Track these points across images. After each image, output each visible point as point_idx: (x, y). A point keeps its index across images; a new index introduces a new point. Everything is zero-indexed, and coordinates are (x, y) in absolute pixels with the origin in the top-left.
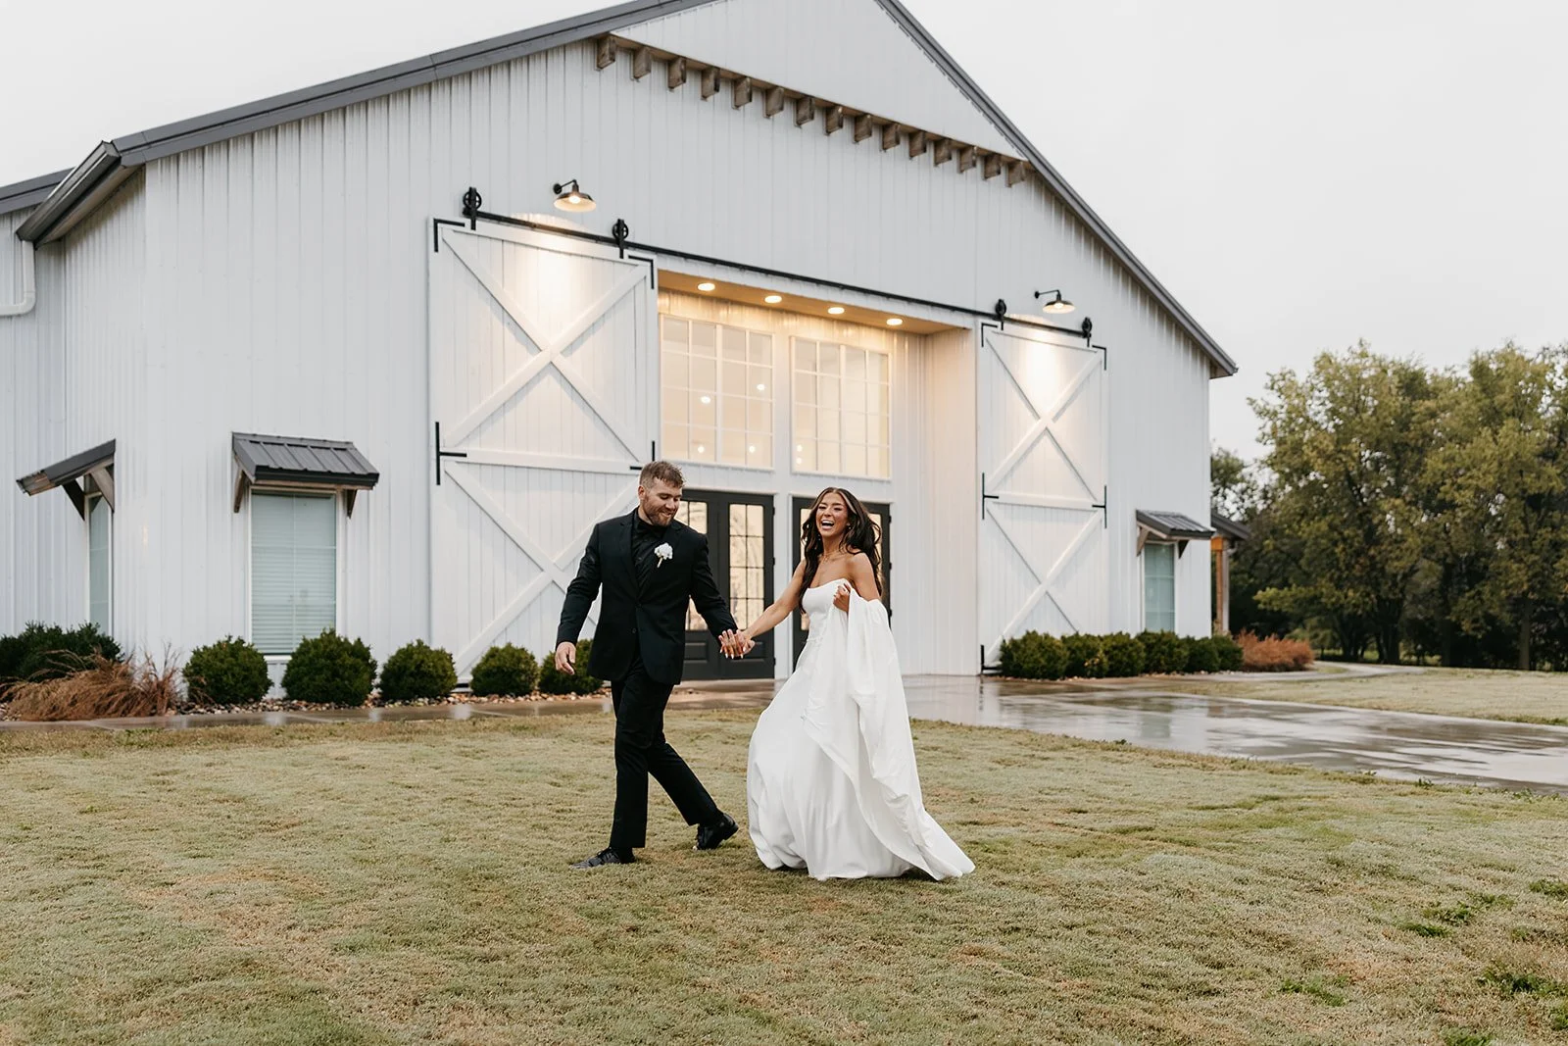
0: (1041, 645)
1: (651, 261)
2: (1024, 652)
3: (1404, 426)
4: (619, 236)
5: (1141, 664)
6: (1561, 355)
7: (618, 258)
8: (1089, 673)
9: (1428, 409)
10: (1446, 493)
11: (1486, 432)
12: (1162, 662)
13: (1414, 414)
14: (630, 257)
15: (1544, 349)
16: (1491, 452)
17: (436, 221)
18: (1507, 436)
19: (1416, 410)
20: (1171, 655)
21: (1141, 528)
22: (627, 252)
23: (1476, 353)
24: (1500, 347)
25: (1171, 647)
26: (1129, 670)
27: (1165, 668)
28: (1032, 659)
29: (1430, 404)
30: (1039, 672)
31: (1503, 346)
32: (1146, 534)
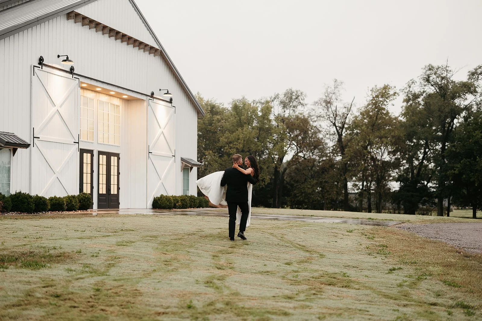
0: (166, 199)
1: (79, 79)
2: (162, 201)
3: (211, 124)
4: (71, 71)
5: (189, 205)
6: (259, 103)
7: (72, 78)
8: (177, 207)
9: (218, 119)
10: (227, 149)
11: (240, 129)
12: (192, 205)
13: (213, 120)
14: (75, 78)
15: (254, 101)
16: (242, 136)
17: (34, 66)
18: (246, 131)
19: (214, 119)
20: (194, 203)
21: (182, 163)
22: (74, 76)
23: (233, 100)
24: (241, 98)
25: (194, 200)
26: (186, 207)
27: (193, 206)
28: (165, 203)
29: (219, 117)
30: (167, 207)
31: (242, 98)
32: (184, 165)
